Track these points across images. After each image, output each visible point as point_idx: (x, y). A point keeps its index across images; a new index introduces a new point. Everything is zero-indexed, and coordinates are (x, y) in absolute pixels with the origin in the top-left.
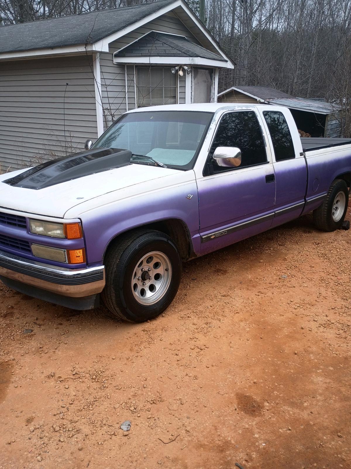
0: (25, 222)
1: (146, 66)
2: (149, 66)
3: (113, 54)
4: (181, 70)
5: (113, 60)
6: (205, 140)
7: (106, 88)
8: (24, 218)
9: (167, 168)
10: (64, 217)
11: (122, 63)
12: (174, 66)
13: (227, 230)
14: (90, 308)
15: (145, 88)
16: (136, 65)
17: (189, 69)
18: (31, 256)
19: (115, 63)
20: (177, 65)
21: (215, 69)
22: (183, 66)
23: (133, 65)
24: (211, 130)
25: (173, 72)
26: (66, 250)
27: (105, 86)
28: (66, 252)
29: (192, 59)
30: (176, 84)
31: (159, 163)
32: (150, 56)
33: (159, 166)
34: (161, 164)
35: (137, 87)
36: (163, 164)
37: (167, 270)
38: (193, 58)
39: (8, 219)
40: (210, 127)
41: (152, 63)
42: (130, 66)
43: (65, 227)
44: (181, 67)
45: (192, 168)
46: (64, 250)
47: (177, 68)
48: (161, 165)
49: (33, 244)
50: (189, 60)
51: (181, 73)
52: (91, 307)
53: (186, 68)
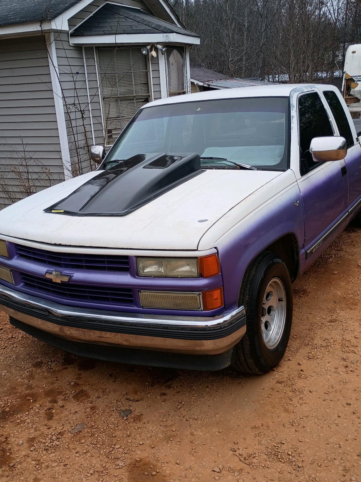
0: (127, 263)
1: (110, 47)
2: (115, 47)
3: (68, 33)
4: (153, 50)
5: (69, 41)
6: (292, 131)
7: (73, 77)
8: (126, 257)
9: (257, 170)
10: (198, 248)
11: (79, 44)
12: (144, 45)
13: (322, 240)
14: (227, 366)
15: (113, 74)
16: (96, 46)
17: (163, 48)
18: (136, 308)
19: (72, 45)
20: (149, 44)
21: (185, 47)
22: (156, 45)
23: (93, 46)
24: (294, 119)
25: (144, 52)
26: (201, 293)
27: (71, 75)
28: (201, 296)
29: (167, 36)
30: (146, 67)
31: (242, 164)
32: (116, 34)
33: (242, 168)
34: (248, 166)
35: (100, 74)
36: (250, 166)
37: (280, 300)
38: (167, 34)
39: (87, 261)
40: (292, 114)
41: (118, 43)
42: (89, 48)
43: (201, 261)
44: (153, 46)
45: (288, 167)
46: (198, 293)
47: (149, 47)
48: (249, 168)
49: (142, 291)
50: (163, 37)
51: (154, 53)
52: (228, 364)
53: (159, 47)
